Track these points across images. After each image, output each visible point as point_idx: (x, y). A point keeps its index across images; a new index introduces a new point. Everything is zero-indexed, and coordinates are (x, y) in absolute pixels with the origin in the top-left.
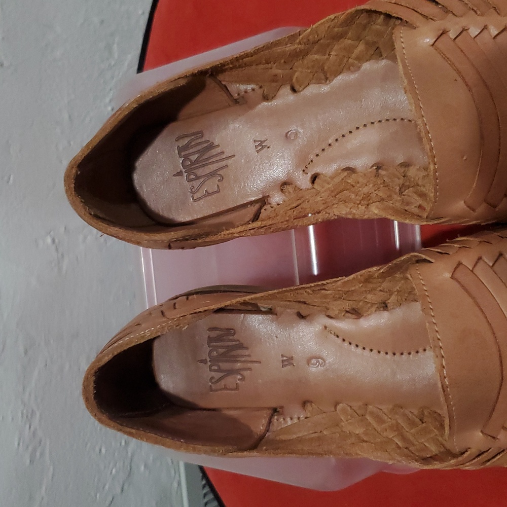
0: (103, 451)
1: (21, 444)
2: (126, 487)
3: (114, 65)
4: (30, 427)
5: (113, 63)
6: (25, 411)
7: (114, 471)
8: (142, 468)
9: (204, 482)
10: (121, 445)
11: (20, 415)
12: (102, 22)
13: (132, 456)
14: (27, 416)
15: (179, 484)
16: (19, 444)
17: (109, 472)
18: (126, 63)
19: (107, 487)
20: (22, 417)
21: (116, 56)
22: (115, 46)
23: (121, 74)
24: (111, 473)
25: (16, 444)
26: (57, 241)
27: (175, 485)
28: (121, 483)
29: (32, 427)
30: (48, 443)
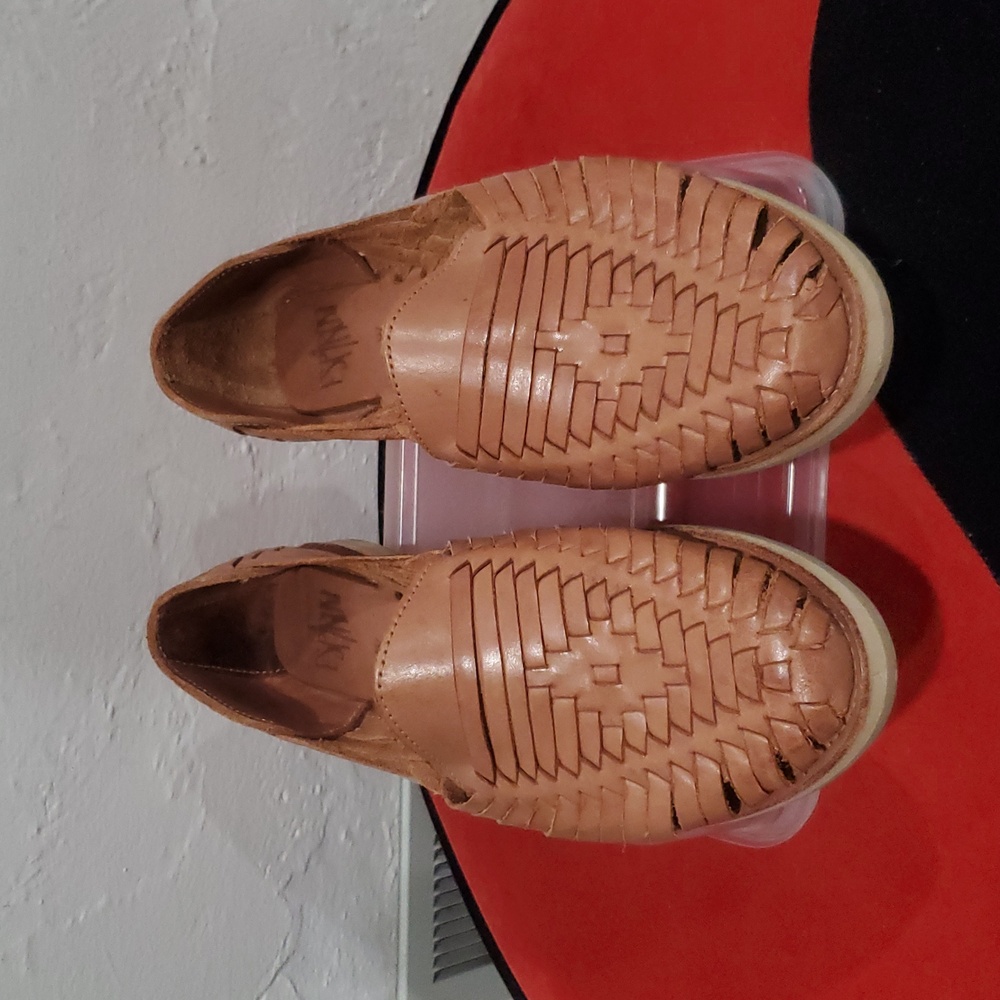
0: (285, 797)
1: (162, 766)
2: (312, 862)
3: (374, 177)
4: (180, 739)
5: (373, 172)
6: (174, 713)
7: (297, 833)
8: (343, 836)
9: (438, 846)
10: (313, 791)
11: (166, 721)
12: (364, 104)
13: (330, 813)
14: (177, 723)
15: (397, 874)
16: (159, 765)
17: (290, 834)
18: (394, 175)
19: (284, 858)
20: (170, 722)
21: (379, 160)
22: (380, 145)
23: (383, 190)
24: (293, 835)
25: (155, 764)
26: (254, 449)
27: (391, 874)
28: (307, 854)
29: (182, 740)
30: (203, 770)
